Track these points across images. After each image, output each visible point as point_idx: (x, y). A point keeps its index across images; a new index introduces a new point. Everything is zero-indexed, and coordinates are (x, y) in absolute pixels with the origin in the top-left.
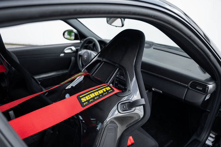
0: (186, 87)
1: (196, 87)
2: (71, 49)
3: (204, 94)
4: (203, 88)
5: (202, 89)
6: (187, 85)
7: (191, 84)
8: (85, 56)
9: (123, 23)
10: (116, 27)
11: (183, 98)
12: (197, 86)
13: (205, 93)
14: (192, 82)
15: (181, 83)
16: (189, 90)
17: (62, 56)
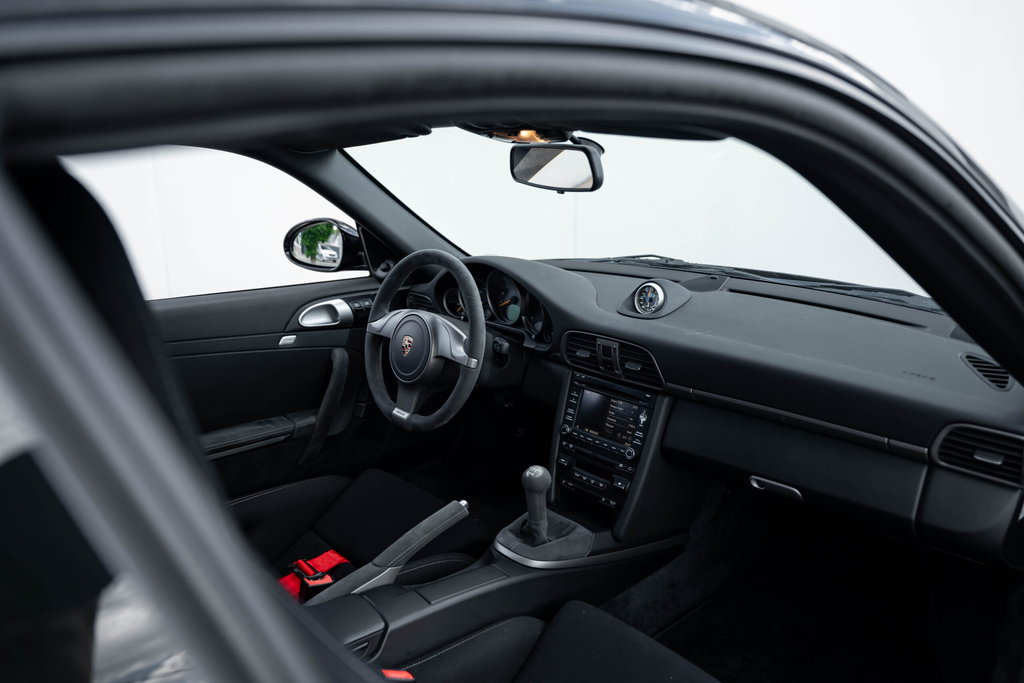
0: (918, 459)
1: (972, 455)
2: (331, 310)
3: (1015, 489)
4: (1007, 456)
5: (1004, 463)
6: (926, 450)
7: (945, 440)
8: (407, 340)
9: (598, 175)
10: (561, 191)
11: (913, 516)
12: (975, 448)
13: (1018, 481)
14: (951, 433)
15: (894, 442)
16: (938, 475)
17: (285, 347)
